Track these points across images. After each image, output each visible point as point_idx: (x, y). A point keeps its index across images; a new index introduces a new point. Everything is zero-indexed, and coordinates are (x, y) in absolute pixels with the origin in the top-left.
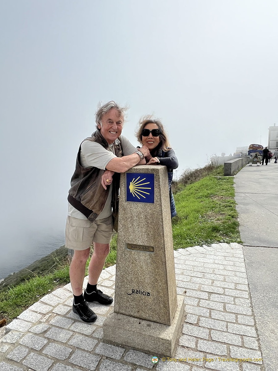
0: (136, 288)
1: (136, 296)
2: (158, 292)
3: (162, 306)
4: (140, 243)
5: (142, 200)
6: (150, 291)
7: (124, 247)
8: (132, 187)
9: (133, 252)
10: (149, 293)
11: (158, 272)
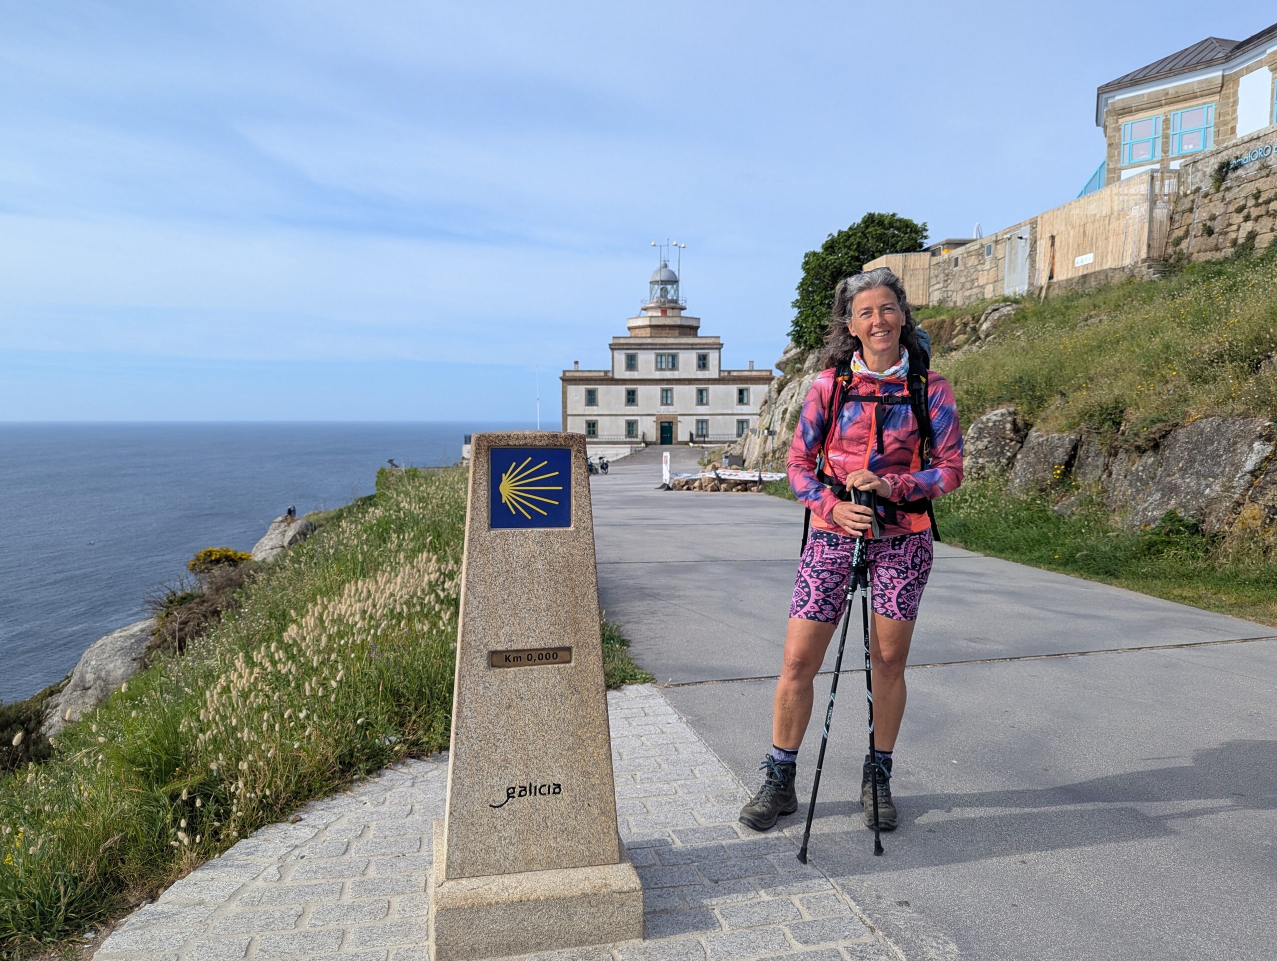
0: (520, 780)
1: (517, 803)
2: (585, 774)
3: (596, 812)
4: (533, 643)
5: (537, 521)
6: (563, 778)
7: (481, 663)
8: (507, 488)
9: (511, 671)
10: (559, 786)
11: (584, 717)
